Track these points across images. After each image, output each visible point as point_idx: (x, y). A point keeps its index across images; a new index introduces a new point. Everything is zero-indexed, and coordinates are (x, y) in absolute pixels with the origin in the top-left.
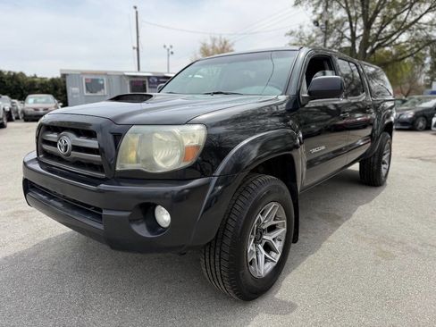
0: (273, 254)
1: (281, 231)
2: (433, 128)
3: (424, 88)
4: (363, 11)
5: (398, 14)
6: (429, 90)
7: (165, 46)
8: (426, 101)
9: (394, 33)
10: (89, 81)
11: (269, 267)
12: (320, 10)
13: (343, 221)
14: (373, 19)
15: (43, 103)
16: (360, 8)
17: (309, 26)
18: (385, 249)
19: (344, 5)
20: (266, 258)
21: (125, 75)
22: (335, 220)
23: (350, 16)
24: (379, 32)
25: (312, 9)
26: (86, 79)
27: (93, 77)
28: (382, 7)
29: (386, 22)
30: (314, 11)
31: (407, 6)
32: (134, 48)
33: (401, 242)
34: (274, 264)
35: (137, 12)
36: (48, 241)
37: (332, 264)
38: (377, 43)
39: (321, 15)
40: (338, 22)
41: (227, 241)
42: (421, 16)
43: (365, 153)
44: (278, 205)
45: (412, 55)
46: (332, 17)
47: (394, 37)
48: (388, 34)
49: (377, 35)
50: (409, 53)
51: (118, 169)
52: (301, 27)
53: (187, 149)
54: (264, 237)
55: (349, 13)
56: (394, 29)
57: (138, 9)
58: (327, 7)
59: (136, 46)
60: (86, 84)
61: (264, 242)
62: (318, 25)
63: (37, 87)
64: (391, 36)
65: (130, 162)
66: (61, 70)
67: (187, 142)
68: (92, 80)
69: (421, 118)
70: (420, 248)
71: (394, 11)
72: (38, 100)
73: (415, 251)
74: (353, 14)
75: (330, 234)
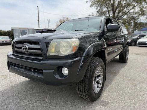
0: (100, 85)
1: (102, 77)
2: (137, 45)
3: (131, 33)
4: (112, 8)
5: (123, 9)
6: (133, 34)
7: (47, 20)
8: (133, 37)
9: (122, 15)
10: (22, 31)
11: (99, 89)
12: (99, 8)
13: (117, 74)
14: (116, 11)
15: (5, 39)
16: (111, 8)
17: (95, 13)
18: (133, 82)
19: (106, 6)
20: (98, 86)
21: (34, 29)
22: (115, 74)
23: (108, 10)
24: (118, 15)
25: (96, 8)
26: (21, 31)
27: (23, 30)
28: (118, 7)
29: (119, 12)
30: (97, 9)
31: (126, 7)
32: (37, 20)
33: (138, 80)
34: (100, 88)
35: (38, 8)
36: (15, 85)
37: (118, 88)
38: (117, 19)
39: (99, 10)
40: (104, 12)
41: (87, 80)
42: (130, 10)
43: (121, 52)
44: (101, 68)
45: (128, 22)
46: (102, 10)
47: (122, 17)
48: (120, 16)
49: (117, 16)
50: (127, 22)
51: (48, 55)
52: (93, 13)
53: (74, 47)
54: (96, 79)
55: (108, 9)
56: (122, 14)
57: (38, 7)
58: (101, 7)
59: (38, 19)
60: (21, 32)
61: (96, 81)
62: (98, 13)
63: (2, 34)
64: (121, 16)
65: (53, 53)
66: (12, 28)
67: (73, 45)
68: (23, 31)
69: (133, 42)
70: (144, 81)
71: (122, 9)
72: (3, 38)
73: (143, 82)
74: (109, 9)
75: (114, 78)
